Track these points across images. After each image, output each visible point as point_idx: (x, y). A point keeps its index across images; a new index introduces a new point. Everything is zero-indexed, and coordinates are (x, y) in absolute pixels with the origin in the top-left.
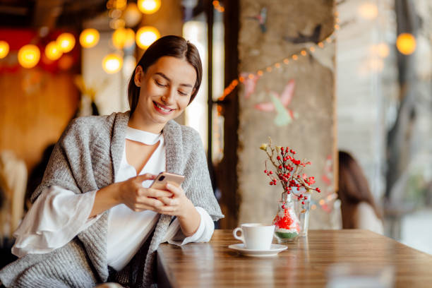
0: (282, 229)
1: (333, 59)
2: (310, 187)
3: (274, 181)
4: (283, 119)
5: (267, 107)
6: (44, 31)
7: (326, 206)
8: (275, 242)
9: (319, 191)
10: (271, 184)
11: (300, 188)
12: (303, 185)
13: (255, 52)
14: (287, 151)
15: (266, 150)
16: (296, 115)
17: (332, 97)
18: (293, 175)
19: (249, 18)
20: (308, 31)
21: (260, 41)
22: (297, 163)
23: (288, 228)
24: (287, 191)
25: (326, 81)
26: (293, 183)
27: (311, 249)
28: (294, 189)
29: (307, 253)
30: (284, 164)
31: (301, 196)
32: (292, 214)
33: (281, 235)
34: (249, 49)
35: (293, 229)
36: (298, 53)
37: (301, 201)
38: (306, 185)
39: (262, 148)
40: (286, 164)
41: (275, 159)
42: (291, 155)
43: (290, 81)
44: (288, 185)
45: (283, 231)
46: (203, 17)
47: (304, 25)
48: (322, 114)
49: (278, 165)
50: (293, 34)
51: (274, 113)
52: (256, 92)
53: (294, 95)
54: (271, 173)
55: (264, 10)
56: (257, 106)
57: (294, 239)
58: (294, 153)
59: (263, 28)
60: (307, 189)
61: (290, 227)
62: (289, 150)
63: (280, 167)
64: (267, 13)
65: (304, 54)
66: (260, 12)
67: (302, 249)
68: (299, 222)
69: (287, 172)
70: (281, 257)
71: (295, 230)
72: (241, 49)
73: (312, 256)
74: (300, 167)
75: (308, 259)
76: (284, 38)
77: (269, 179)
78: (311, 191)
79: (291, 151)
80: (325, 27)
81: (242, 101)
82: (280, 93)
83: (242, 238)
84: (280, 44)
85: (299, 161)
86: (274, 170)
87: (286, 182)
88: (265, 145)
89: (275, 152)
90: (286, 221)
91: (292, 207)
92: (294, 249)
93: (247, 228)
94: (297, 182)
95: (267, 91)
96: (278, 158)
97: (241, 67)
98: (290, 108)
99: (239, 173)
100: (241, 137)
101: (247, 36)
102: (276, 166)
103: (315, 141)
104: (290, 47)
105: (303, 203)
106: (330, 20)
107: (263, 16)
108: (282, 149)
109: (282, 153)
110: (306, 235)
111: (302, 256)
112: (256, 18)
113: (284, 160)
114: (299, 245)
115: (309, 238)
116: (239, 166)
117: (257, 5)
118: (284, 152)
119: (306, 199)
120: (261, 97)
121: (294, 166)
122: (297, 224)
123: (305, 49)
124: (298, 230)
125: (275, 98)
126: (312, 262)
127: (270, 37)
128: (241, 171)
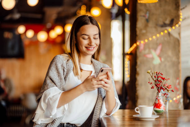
0: (157, 108)
1: (179, 34)
2: (169, 90)
3: (153, 87)
4: (157, 61)
5: (149, 56)
6: (49, 25)
7: (176, 100)
8: (153, 114)
9: (173, 91)
10: (152, 88)
11: (165, 90)
12: (166, 89)
13: (144, 31)
14: (159, 74)
15: (150, 73)
16: (163, 59)
17: (179, 51)
18: (162, 85)
19: (141, 16)
20: (168, 22)
21: (146, 26)
22: (163, 79)
23: (159, 108)
24: (159, 92)
25: (176, 44)
26: (161, 88)
27: (169, 117)
28: (162, 90)
29: (168, 119)
30: (158, 79)
31: (165, 94)
32: (162, 102)
33: (156, 111)
34: (141, 30)
35: (162, 109)
36: (163, 31)
37: (165, 96)
38: (168, 89)
39: (148, 73)
40: (159, 80)
41: (153, 77)
42: (161, 75)
43: (160, 44)
44: (159, 89)
45: (157, 109)
46: (120, 18)
47: (166, 19)
48: (174, 59)
49: (155, 80)
50: (161, 23)
51: (153, 59)
52: (145, 49)
53: (161, 50)
54: (151, 83)
55: (148, 12)
56: (145, 55)
57: (162, 113)
58: (162, 75)
59: (147, 21)
60: (168, 90)
61: (161, 107)
62: (160, 74)
63: (156, 81)
64: (149, 14)
65: (166, 32)
66: (146, 13)
67: (166, 117)
68: (165, 106)
69: (159, 83)
70: (156, 120)
71: (163, 109)
72: (138, 30)
73: (170, 120)
74: (165, 81)
75: (168, 121)
76: (157, 25)
77: (151, 86)
78: (170, 91)
79: (161, 74)
80: (175, 20)
81: (138, 53)
82: (155, 49)
83: (139, 112)
84: (155, 27)
85: (164, 78)
86: (153, 82)
87: (158, 88)
88: (149, 71)
89: (154, 74)
90: (159, 105)
91: (161, 99)
92: (162, 117)
93: (141, 107)
94: (163, 88)
95: (149, 49)
96: (155, 77)
97: (137, 38)
98: (160, 57)
99: (137, 86)
100: (138, 70)
101: (140, 24)
102: (154, 80)
103: (171, 71)
104: (159, 29)
105: (166, 97)
106: (178, 17)
107: (147, 15)
108: (157, 73)
109: (157, 75)
110: (168, 112)
111: (166, 120)
112: (144, 16)
113: (158, 77)
114: (164, 116)
115: (169, 113)
116: (137, 83)
117: (145, 10)
118: (158, 74)
119: (167, 95)
120: (147, 51)
121: (162, 80)
122: (164, 106)
123: (167, 30)
124: (164, 109)
125: (153, 52)
126: (170, 122)
127: (151, 24)
128: (138, 85)
